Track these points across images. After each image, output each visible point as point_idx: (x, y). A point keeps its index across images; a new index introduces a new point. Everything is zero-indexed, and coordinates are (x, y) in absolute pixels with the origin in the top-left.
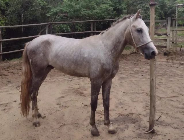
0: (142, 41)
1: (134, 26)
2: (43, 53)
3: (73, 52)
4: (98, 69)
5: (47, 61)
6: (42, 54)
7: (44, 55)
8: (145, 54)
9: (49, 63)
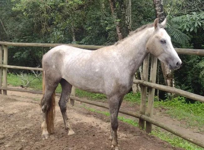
0: (166, 52)
1: (157, 37)
2: (56, 66)
3: (82, 66)
4: (113, 85)
5: (60, 73)
6: (54, 67)
7: (56, 67)
8: (170, 65)
9: (62, 76)
